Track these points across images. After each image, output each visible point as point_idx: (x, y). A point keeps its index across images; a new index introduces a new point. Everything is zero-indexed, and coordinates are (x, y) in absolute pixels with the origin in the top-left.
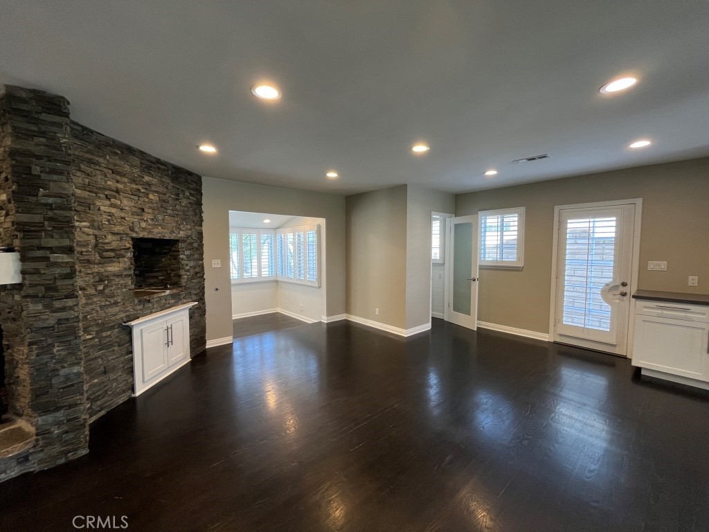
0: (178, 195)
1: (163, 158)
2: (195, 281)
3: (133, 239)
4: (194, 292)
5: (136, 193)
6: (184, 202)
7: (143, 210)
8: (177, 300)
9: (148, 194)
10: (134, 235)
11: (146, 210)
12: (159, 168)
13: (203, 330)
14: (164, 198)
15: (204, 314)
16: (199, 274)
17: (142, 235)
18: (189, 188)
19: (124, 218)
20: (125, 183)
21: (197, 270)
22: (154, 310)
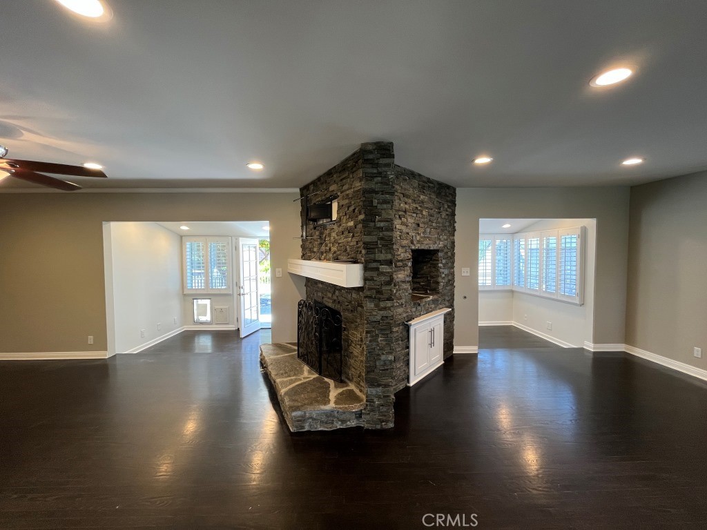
0: (439, 208)
1: (432, 177)
2: (448, 288)
3: (413, 251)
4: (447, 298)
5: (415, 211)
6: (444, 215)
7: (418, 225)
8: (436, 305)
9: (422, 211)
10: (413, 248)
11: (421, 225)
12: (429, 187)
13: (452, 336)
14: (432, 212)
15: (453, 321)
16: (451, 282)
17: (418, 246)
18: (447, 201)
19: (408, 233)
20: (409, 204)
21: (450, 278)
22: (422, 313)
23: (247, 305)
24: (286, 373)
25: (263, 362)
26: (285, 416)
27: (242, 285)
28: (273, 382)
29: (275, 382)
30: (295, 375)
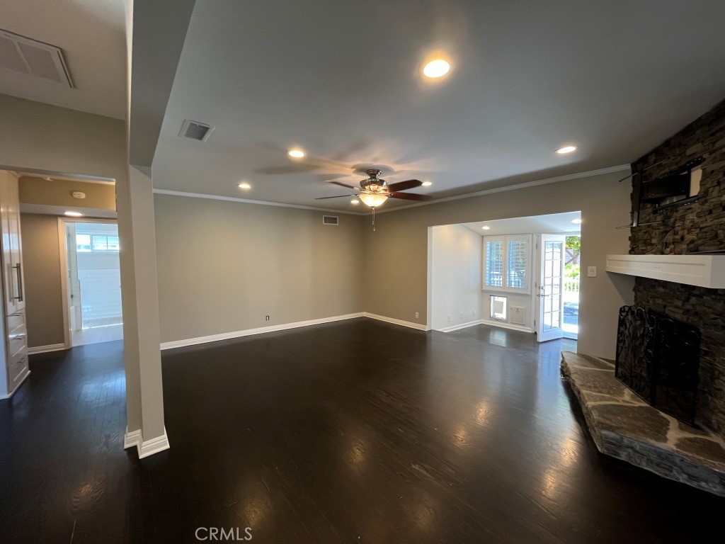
23: (547, 308)
24: (595, 387)
25: (565, 370)
26: (592, 432)
27: (542, 285)
28: (576, 393)
29: (579, 392)
30: (609, 393)
